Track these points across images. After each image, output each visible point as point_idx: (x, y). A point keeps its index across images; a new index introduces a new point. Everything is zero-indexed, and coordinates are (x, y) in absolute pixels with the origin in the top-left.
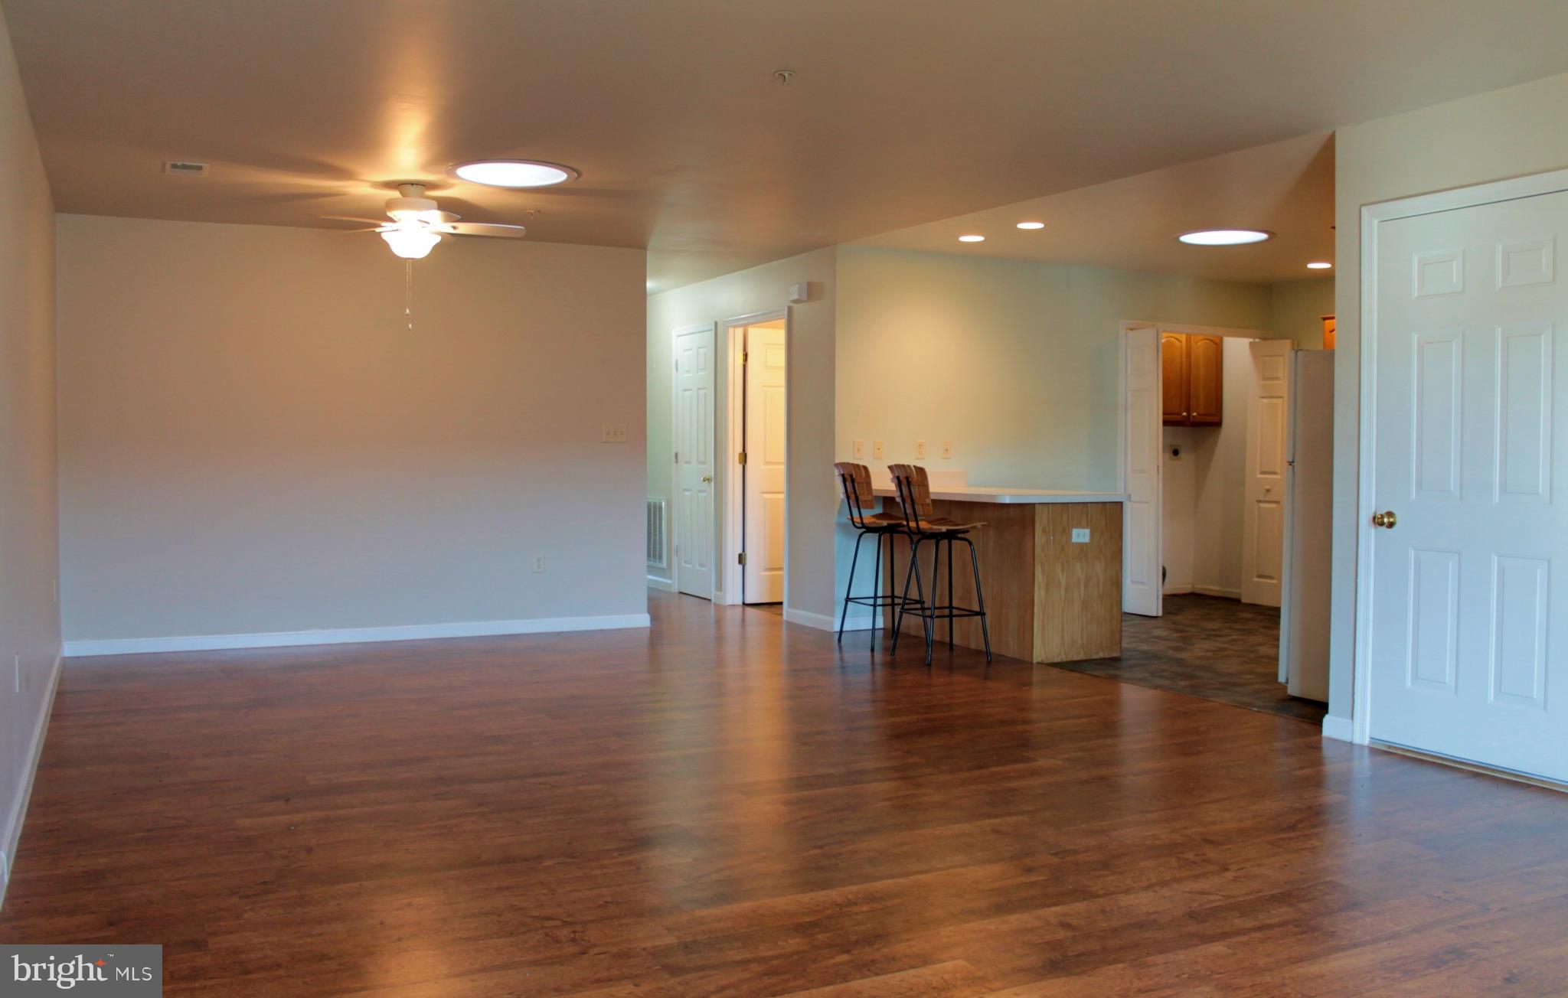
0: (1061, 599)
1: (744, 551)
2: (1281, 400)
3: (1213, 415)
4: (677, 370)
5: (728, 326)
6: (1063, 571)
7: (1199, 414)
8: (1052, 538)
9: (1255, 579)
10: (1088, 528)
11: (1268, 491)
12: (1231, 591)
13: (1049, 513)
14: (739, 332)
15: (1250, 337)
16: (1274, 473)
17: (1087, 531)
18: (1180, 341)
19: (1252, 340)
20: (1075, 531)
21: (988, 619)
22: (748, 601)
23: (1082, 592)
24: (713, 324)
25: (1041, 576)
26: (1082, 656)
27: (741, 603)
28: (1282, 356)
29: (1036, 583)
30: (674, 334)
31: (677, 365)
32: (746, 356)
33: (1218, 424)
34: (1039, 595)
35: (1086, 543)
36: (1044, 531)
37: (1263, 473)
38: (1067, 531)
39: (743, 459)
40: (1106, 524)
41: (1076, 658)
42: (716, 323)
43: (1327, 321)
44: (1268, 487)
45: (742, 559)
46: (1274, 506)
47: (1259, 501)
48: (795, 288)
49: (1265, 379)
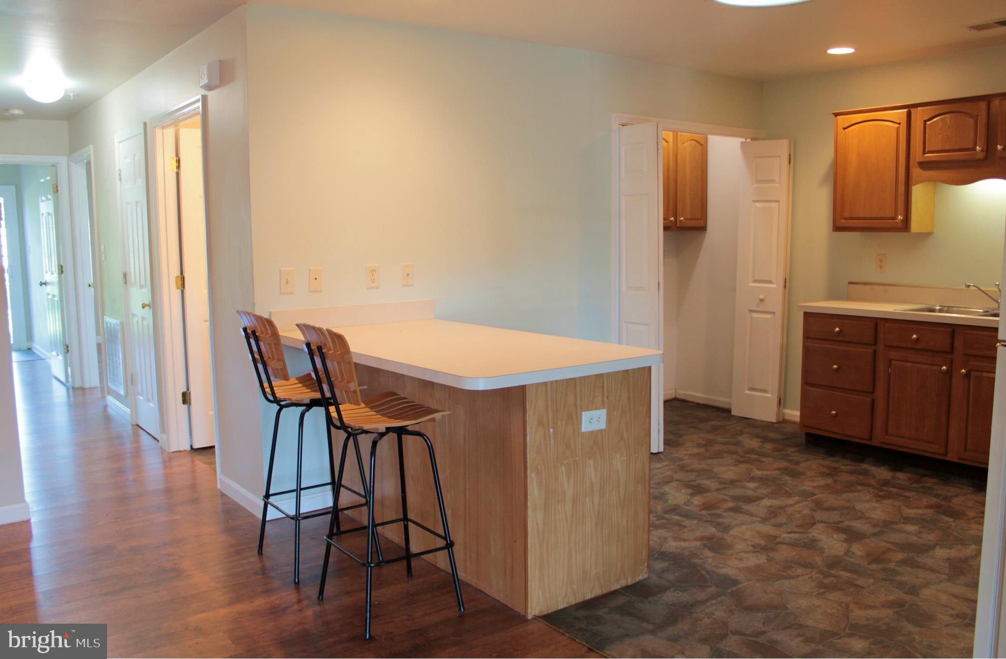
0: (567, 519)
1: (188, 390)
2: (777, 204)
3: (698, 219)
4: (120, 180)
5: (155, 127)
6: (569, 478)
7: (685, 219)
8: (552, 430)
9: (747, 392)
10: (604, 408)
11: (762, 300)
12: (720, 400)
13: (547, 394)
14: (170, 133)
15: (741, 137)
16: (770, 282)
17: (603, 413)
18: (667, 142)
19: (743, 140)
20: (586, 416)
21: (457, 549)
22: (195, 447)
23: (596, 501)
24: (142, 126)
25: (536, 491)
26: (597, 592)
27: (189, 448)
28: (780, 157)
29: (530, 504)
30: (116, 141)
31: (120, 175)
32: (178, 161)
33: (703, 228)
34: (535, 519)
35: (601, 430)
36: (540, 423)
37: (755, 281)
38: (574, 416)
39: (180, 283)
40: (629, 398)
41: (589, 596)
42: (145, 124)
43: (838, 117)
44: (761, 297)
45: (186, 398)
46: (769, 316)
47: (751, 311)
48: (204, 70)
49: (758, 182)
